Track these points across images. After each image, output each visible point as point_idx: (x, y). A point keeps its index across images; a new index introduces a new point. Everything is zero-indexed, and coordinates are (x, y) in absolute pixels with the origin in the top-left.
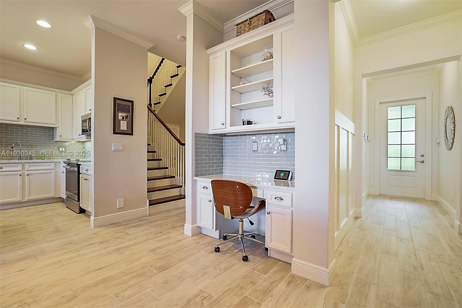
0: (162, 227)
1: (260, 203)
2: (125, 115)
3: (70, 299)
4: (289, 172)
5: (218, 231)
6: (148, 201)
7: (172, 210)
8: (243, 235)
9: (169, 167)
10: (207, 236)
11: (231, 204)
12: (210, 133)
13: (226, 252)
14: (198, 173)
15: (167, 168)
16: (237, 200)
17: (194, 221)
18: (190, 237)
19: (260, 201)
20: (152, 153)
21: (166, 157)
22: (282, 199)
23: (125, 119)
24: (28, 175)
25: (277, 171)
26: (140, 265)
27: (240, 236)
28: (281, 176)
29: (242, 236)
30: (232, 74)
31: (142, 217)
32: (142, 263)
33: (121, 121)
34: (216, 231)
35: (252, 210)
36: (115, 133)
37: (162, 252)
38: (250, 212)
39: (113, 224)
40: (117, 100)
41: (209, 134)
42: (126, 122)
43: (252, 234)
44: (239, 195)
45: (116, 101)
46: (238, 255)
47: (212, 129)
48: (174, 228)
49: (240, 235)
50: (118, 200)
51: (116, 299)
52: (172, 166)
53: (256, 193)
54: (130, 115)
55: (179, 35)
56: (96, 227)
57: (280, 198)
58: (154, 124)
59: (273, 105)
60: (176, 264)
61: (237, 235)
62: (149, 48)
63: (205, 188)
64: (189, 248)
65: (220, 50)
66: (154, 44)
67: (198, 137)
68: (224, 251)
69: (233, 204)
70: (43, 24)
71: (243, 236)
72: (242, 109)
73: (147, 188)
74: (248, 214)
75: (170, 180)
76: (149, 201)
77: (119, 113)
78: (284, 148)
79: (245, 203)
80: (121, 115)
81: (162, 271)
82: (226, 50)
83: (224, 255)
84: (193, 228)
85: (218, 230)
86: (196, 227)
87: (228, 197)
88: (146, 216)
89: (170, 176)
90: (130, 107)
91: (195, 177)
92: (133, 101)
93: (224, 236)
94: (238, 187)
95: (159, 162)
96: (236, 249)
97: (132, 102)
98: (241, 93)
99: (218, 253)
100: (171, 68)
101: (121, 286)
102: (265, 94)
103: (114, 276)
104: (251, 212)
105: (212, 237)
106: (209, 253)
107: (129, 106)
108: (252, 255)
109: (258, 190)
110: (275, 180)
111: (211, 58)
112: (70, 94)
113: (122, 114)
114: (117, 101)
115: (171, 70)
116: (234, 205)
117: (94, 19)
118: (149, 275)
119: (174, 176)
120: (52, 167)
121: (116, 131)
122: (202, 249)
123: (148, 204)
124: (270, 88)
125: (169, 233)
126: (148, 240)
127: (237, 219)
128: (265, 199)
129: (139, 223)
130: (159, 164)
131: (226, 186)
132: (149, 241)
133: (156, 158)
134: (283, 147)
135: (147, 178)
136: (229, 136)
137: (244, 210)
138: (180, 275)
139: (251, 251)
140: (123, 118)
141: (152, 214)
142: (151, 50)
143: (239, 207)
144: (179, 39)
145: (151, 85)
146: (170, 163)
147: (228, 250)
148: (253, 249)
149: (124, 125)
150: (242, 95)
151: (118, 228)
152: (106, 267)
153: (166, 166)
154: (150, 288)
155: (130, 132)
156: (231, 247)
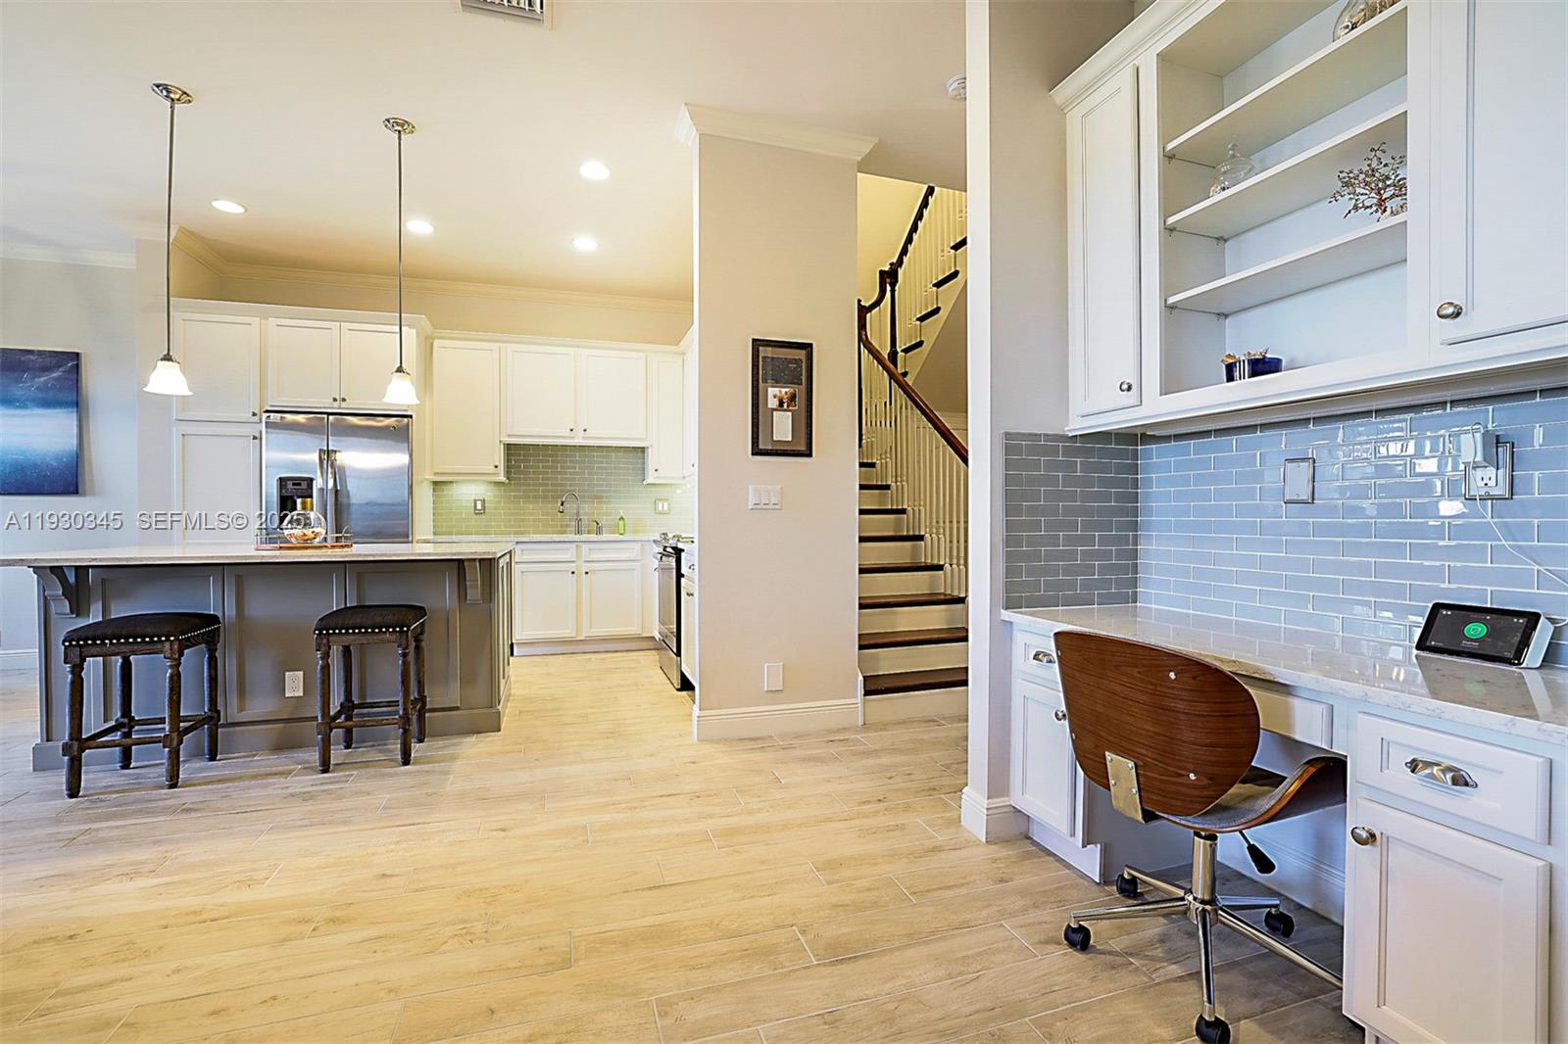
0: (890, 778)
1: (1313, 770)
2: (786, 393)
3: (553, 963)
4: (1534, 618)
5: (1095, 850)
6: (861, 678)
7: (944, 719)
8: (1212, 901)
9: (947, 565)
10: (1051, 858)
11: (1143, 751)
12: (1074, 430)
13: (1119, 961)
14: (1015, 595)
15: (940, 568)
16: (1173, 739)
17: (998, 783)
18: (977, 843)
19: (1310, 763)
20: (893, 516)
21: (938, 529)
22: (1460, 780)
23: (788, 406)
24: (587, 573)
25: (1437, 607)
26: (772, 914)
27: (1198, 905)
28: (1468, 639)
29: (1208, 907)
30: (1169, 157)
31: (838, 731)
32: (780, 906)
33: (775, 413)
34: (1084, 846)
35: (1263, 794)
36: (757, 451)
37: (858, 883)
38: (1246, 805)
39: (751, 739)
40: (761, 348)
41: (1070, 435)
42: (790, 414)
43: (1276, 906)
44: (1182, 717)
45: (758, 351)
46: (1179, 999)
47: (1086, 412)
48: (932, 792)
49: (1195, 899)
50: (766, 666)
51: (657, 1019)
52: (955, 561)
53: (1287, 716)
54: (802, 388)
55: (955, 78)
56: (702, 741)
57: (1449, 769)
58: (907, 417)
59: (1406, 260)
60: (891, 950)
61: (1181, 893)
62: (859, 159)
63: (1040, 661)
64: (964, 891)
65: (1113, 67)
66: (877, 141)
67: (1016, 449)
68: (1110, 953)
69: (1149, 754)
70: (594, 170)
71: (1216, 911)
72: (1226, 312)
73: (860, 635)
74: (1232, 812)
75: (946, 610)
76: (864, 677)
77: (770, 389)
78: (1492, 483)
79: (1214, 759)
80: (773, 393)
81: (833, 964)
82: (1136, 62)
83: (1106, 974)
84: (991, 812)
85: (1096, 843)
86: (1007, 810)
87: (1128, 718)
88: (856, 730)
89: (948, 597)
90: (804, 367)
91: (1003, 611)
92: (811, 345)
93: (1122, 876)
94: (1172, 675)
95: (914, 547)
96: (1173, 957)
97: (808, 347)
98: (1222, 240)
99: (1079, 957)
100: (955, 215)
101: (688, 973)
102: (1356, 208)
103: (685, 929)
104: (1250, 811)
105: (1068, 866)
106: (1040, 942)
107: (798, 362)
108: (1262, 1024)
109: (1297, 704)
110: (1422, 653)
111: (1074, 118)
112: (675, 353)
113: (776, 391)
114: (764, 352)
115: (955, 220)
116: (1155, 756)
117: (696, 113)
118: (788, 964)
119: (963, 595)
120: (633, 556)
121: (760, 447)
122: (1012, 915)
123: (861, 691)
124: (1384, 171)
125: (907, 808)
126: (829, 820)
127: (1175, 826)
128: (1346, 757)
129: (822, 751)
130: (915, 552)
131: (1115, 667)
132: (833, 825)
133: (905, 533)
134: (1489, 480)
135: (860, 598)
136: (1167, 438)
137: (1205, 793)
138: (892, 1006)
139: (1256, 995)
140: (781, 404)
141: (874, 724)
142: (868, 165)
143: (1180, 775)
144: (955, 93)
145: (896, 288)
146: (951, 549)
147: (1131, 955)
148: (1275, 988)
149: (783, 427)
150: (1227, 245)
151: (757, 756)
152: (678, 887)
153: (935, 562)
154: (771, 1021)
155: (803, 448)
156: (1151, 944)
